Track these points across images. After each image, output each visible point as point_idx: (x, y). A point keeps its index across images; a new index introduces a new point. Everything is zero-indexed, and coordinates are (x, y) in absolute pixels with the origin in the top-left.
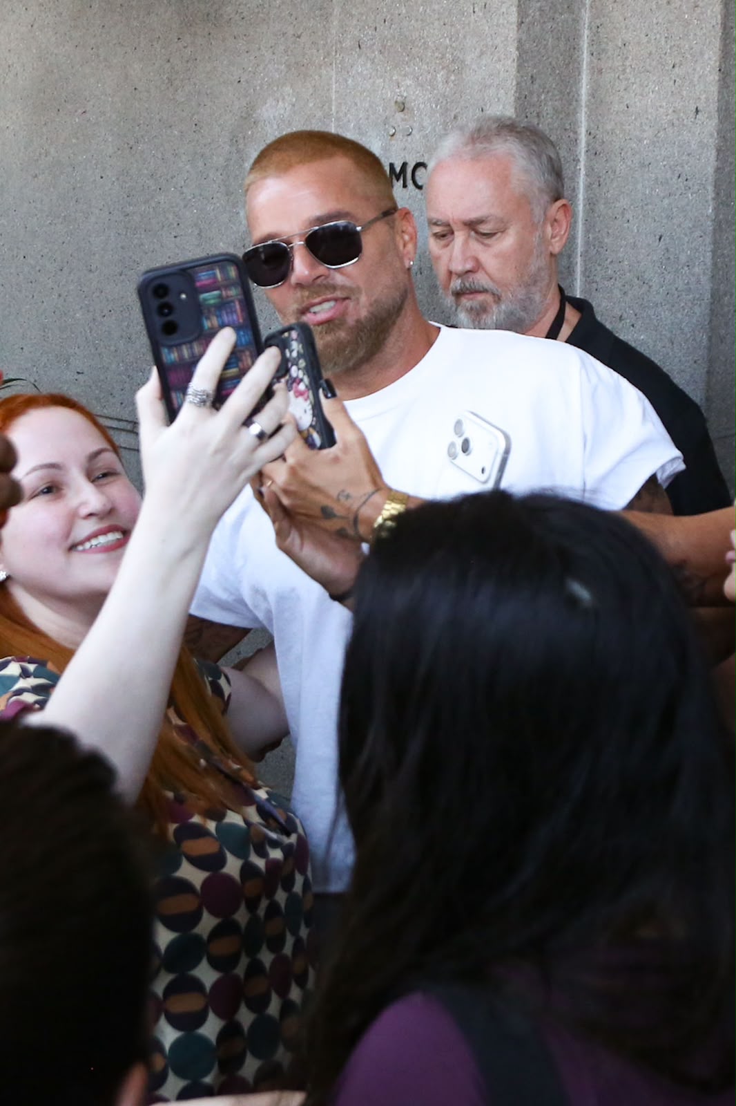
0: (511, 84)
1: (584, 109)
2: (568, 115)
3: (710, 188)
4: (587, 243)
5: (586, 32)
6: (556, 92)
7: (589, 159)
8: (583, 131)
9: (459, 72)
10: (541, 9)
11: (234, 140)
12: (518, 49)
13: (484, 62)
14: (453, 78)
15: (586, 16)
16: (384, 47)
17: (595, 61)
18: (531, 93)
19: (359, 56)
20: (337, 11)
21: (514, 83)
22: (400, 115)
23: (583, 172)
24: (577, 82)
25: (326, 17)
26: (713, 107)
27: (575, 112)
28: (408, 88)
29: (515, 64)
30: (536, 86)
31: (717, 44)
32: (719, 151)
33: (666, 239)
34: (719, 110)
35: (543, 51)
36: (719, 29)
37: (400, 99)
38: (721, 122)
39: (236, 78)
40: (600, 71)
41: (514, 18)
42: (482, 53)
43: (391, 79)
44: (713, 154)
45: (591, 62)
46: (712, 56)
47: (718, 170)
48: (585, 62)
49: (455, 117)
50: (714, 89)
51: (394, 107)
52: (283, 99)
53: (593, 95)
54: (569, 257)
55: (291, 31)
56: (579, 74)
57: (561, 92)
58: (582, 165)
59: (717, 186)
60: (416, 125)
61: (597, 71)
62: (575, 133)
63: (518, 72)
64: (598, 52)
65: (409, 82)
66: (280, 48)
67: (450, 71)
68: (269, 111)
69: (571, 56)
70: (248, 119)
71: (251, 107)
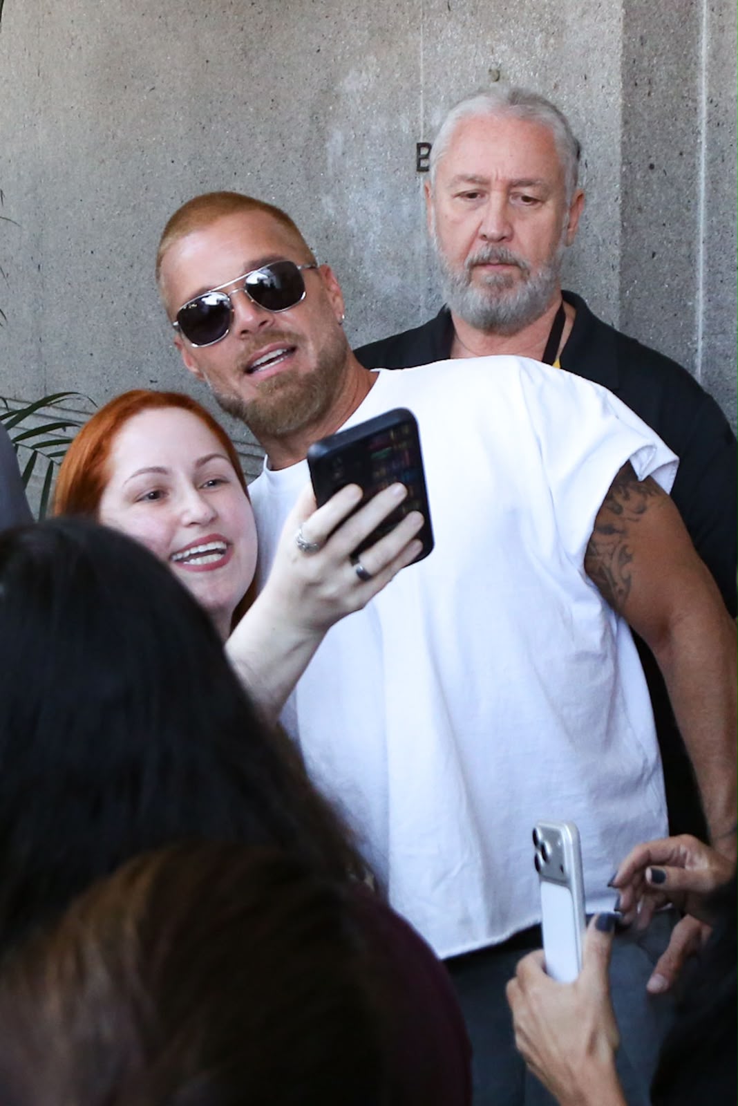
0: (617, 48)
1: (705, 73)
2: (685, 80)
4: (710, 228)
6: (670, 55)
7: (711, 131)
8: (703, 98)
9: (559, 35)
11: (314, 118)
12: (624, 6)
13: (586, 22)
14: (552, 41)
16: (475, 7)
17: (716, 17)
18: (641, 56)
19: (449, 19)
21: (621, 45)
23: (704, 146)
24: (695, 41)
27: (694, 77)
28: (504, 55)
29: (621, 24)
30: (647, 48)
35: (655, 8)
37: (494, 67)
39: (315, 47)
40: (722, 29)
42: (584, 12)
43: (484, 45)
45: (712, 18)
48: (704, 19)
49: (556, 86)
51: (488, 77)
52: (367, 69)
53: (714, 56)
54: (690, 244)
56: (698, 33)
57: (676, 54)
58: (703, 138)
61: (719, 30)
62: (695, 101)
63: (625, 33)
65: (504, 47)
66: (364, 11)
67: (549, 34)
68: (352, 84)
69: (688, 13)
70: (329, 92)
71: (332, 79)
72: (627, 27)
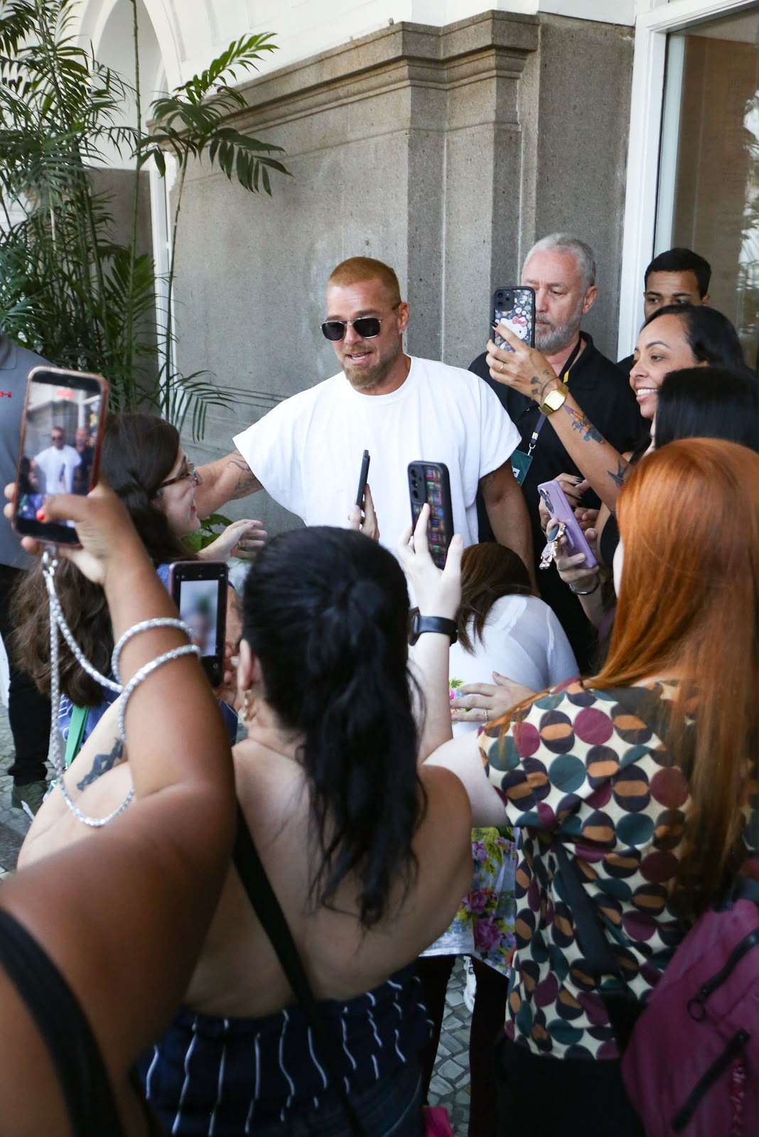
0: (407, 232)
1: (444, 241)
2: (436, 244)
3: (489, 277)
4: (446, 304)
5: (444, 205)
7: (446, 265)
8: (444, 252)
9: (387, 227)
10: (420, 196)
11: (306, 259)
12: (409, 215)
13: (396, 222)
14: (385, 229)
15: (444, 197)
16: (361, 215)
17: (449, 219)
18: (416, 235)
19: (352, 219)
20: (343, 198)
22: (367, 247)
23: (444, 272)
24: (440, 229)
25: (339, 201)
26: (490, 239)
27: (439, 243)
28: (370, 235)
29: (408, 223)
30: (418, 232)
31: (491, 210)
32: (492, 260)
33: (474, 301)
34: (493, 241)
35: (422, 216)
36: (492, 203)
37: (366, 240)
38: (493, 246)
39: (306, 230)
40: (451, 223)
41: (406, 201)
42: (396, 217)
43: (363, 230)
44: (490, 261)
45: (447, 219)
46: (489, 216)
47: (492, 268)
48: (444, 220)
49: (386, 248)
50: (490, 231)
51: (365, 243)
52: (324, 239)
53: (448, 235)
54: (438, 310)
55: (326, 207)
56: (441, 224)
57: (432, 234)
58: (444, 268)
59: (492, 276)
60: (372, 252)
61: (449, 224)
62: (440, 253)
63: (409, 226)
64: (449, 215)
65: (370, 231)
66: (323, 216)
67: (385, 226)
68: (320, 245)
69: (437, 217)
70: (311, 249)
71: (312, 244)
72: (410, 224)
